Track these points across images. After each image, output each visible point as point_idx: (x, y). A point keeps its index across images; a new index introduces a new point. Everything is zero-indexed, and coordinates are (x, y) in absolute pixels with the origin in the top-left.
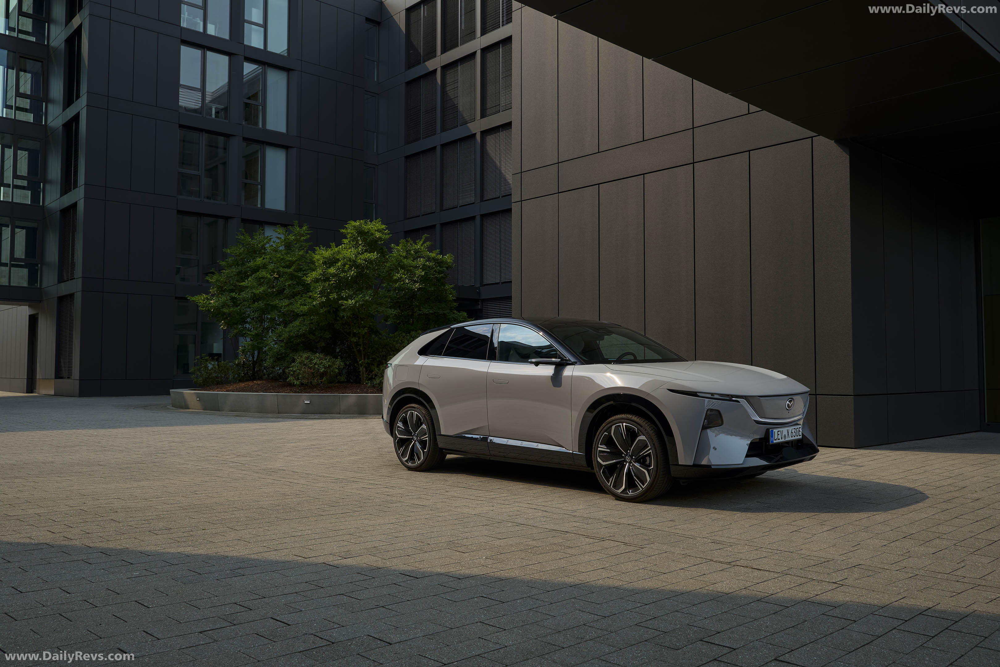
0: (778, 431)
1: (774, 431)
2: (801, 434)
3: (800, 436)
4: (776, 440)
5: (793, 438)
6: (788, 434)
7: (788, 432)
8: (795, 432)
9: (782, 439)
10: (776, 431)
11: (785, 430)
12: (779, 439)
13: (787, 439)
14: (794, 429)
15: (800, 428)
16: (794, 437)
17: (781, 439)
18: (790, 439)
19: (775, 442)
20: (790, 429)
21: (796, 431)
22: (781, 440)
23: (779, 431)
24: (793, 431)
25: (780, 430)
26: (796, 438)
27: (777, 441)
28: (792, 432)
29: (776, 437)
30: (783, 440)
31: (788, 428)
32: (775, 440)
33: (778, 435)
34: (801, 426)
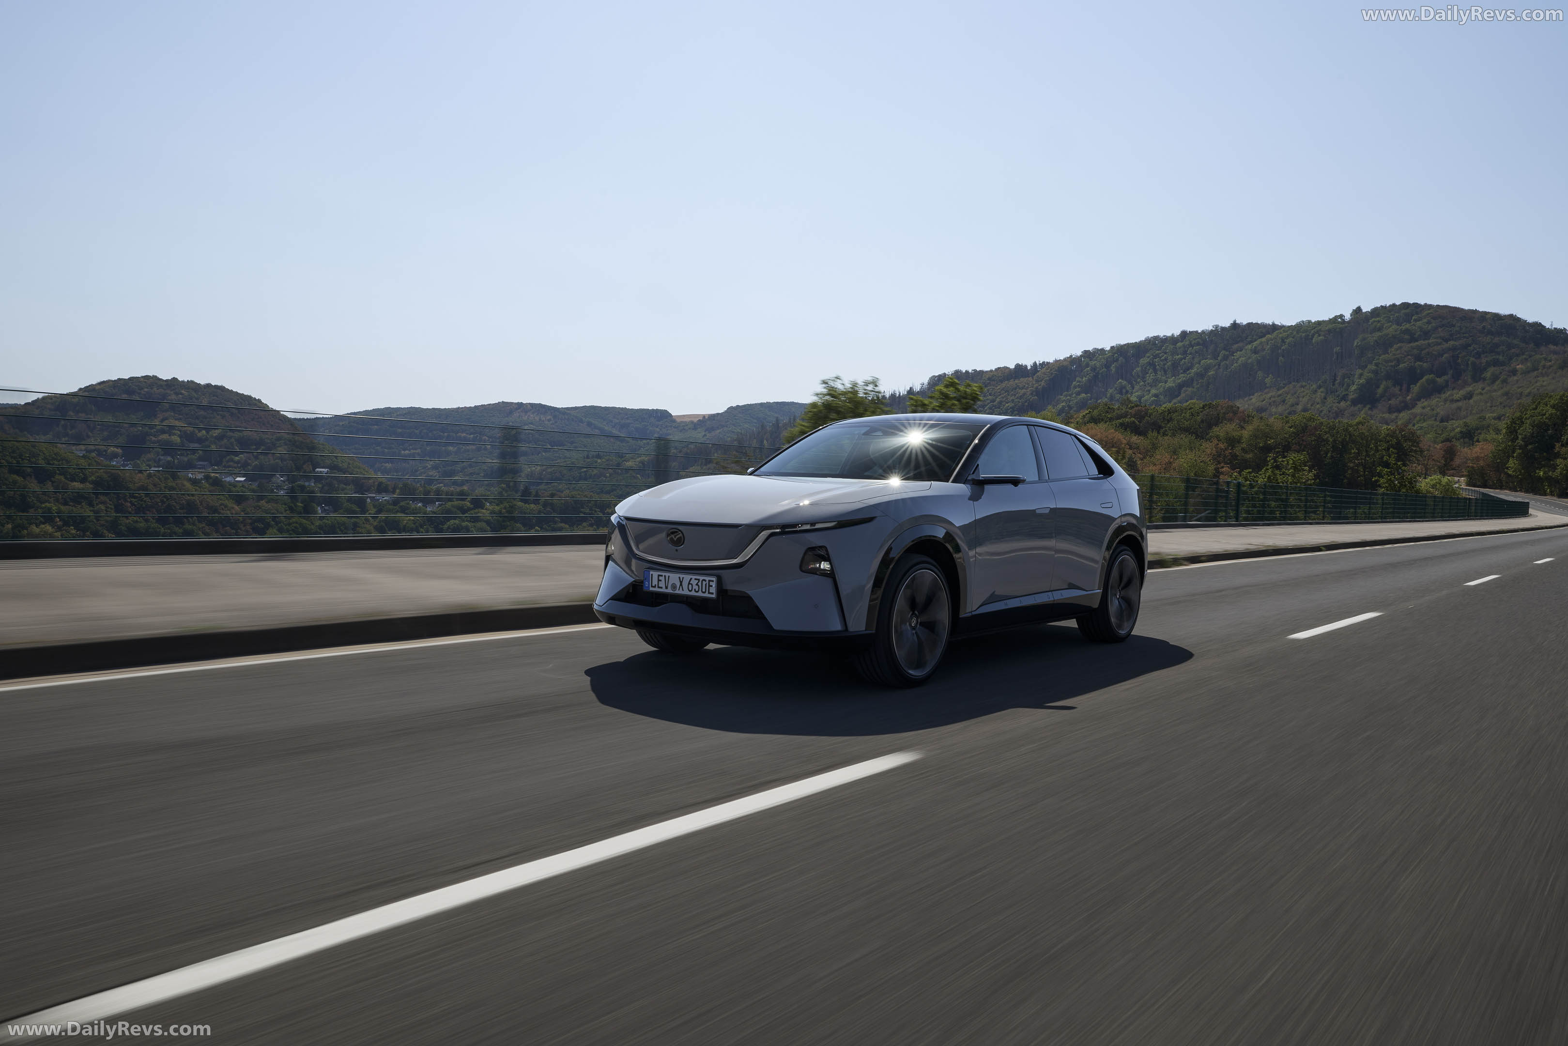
0: (659, 576)
1: (651, 573)
2: (713, 590)
3: (712, 594)
4: (655, 587)
5: (693, 593)
6: (681, 585)
7: (681, 582)
8: (697, 584)
9: (667, 588)
10: (655, 574)
11: (674, 578)
12: (661, 588)
13: (677, 592)
14: (696, 579)
15: (713, 581)
16: (697, 592)
17: (664, 587)
18: (686, 592)
19: (651, 589)
20: (687, 578)
21: (700, 584)
22: (664, 590)
23: (662, 576)
24: (694, 582)
25: (663, 574)
26: (700, 594)
27: (656, 589)
28: (689, 583)
29: (655, 582)
30: (669, 590)
31: (681, 576)
32: (652, 586)
33: (659, 580)
34: (714, 579)
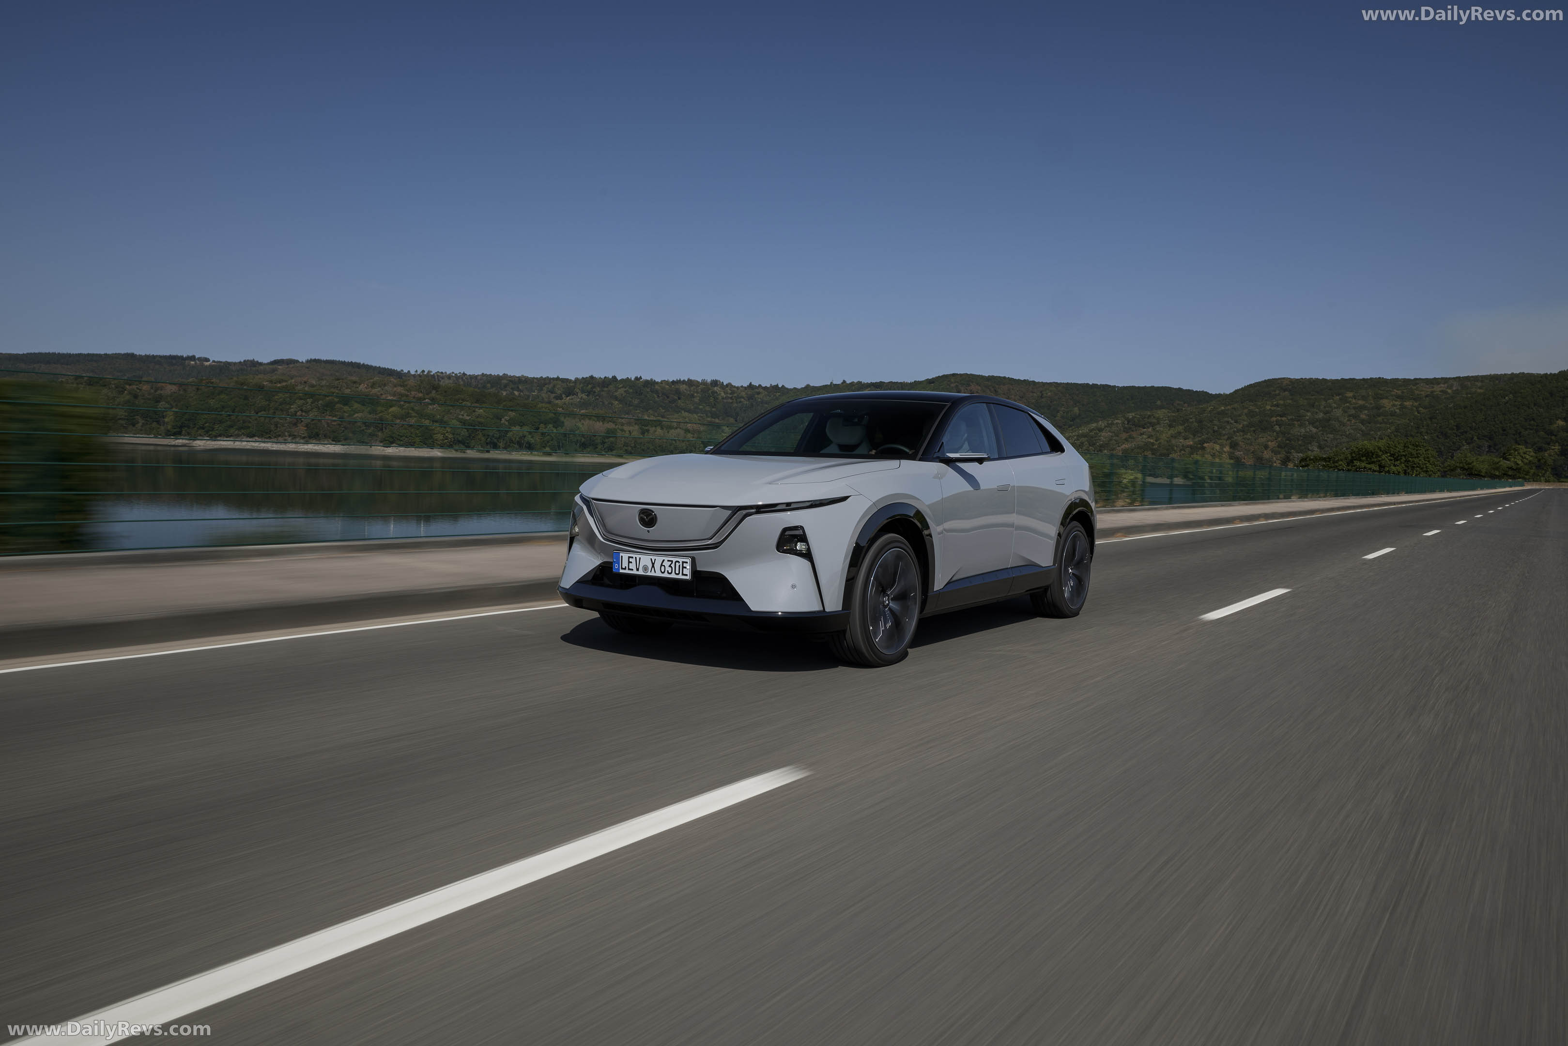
0: (629, 557)
1: (621, 554)
2: (688, 571)
3: (687, 575)
4: (625, 569)
5: (666, 575)
6: (653, 566)
8: (670, 566)
9: (638, 570)
10: (625, 556)
11: (645, 559)
12: (632, 570)
13: (649, 574)
14: (668, 561)
15: (687, 563)
16: (670, 573)
17: (635, 569)
18: (660, 575)
19: (621, 571)
20: (659, 560)
21: (673, 565)
22: (635, 572)
23: (632, 557)
24: (666, 564)
26: (673, 576)
27: (627, 571)
28: (662, 565)
29: (625, 564)
30: (641, 572)
31: (653, 558)
32: (622, 568)
33: (629, 562)
34: (689, 560)
